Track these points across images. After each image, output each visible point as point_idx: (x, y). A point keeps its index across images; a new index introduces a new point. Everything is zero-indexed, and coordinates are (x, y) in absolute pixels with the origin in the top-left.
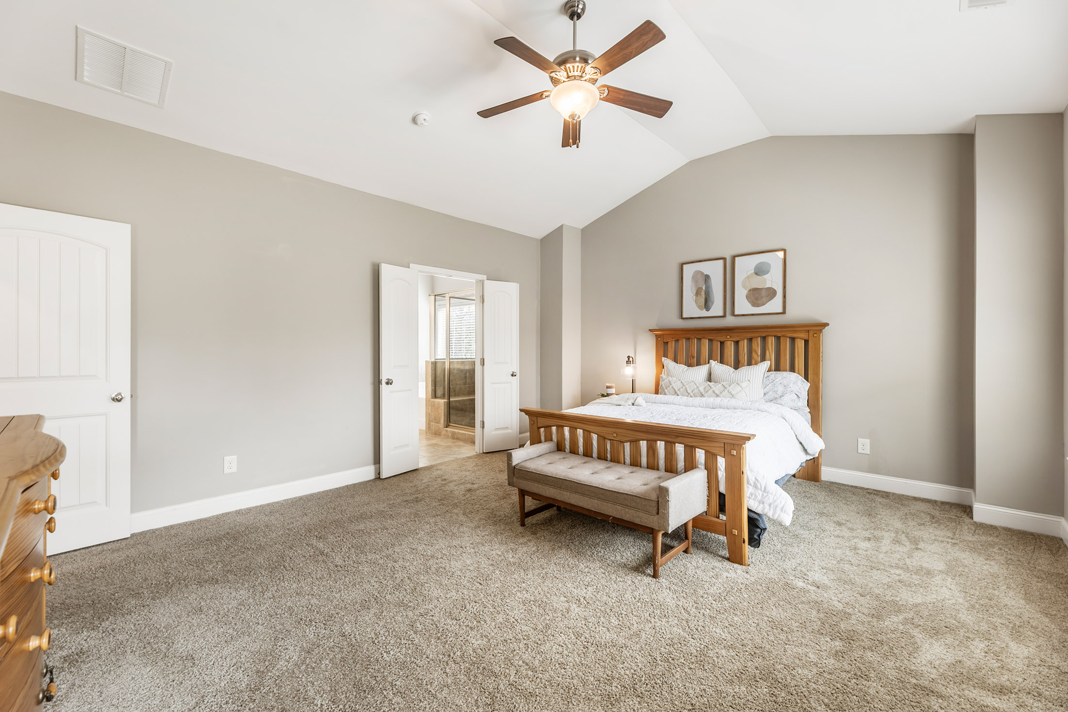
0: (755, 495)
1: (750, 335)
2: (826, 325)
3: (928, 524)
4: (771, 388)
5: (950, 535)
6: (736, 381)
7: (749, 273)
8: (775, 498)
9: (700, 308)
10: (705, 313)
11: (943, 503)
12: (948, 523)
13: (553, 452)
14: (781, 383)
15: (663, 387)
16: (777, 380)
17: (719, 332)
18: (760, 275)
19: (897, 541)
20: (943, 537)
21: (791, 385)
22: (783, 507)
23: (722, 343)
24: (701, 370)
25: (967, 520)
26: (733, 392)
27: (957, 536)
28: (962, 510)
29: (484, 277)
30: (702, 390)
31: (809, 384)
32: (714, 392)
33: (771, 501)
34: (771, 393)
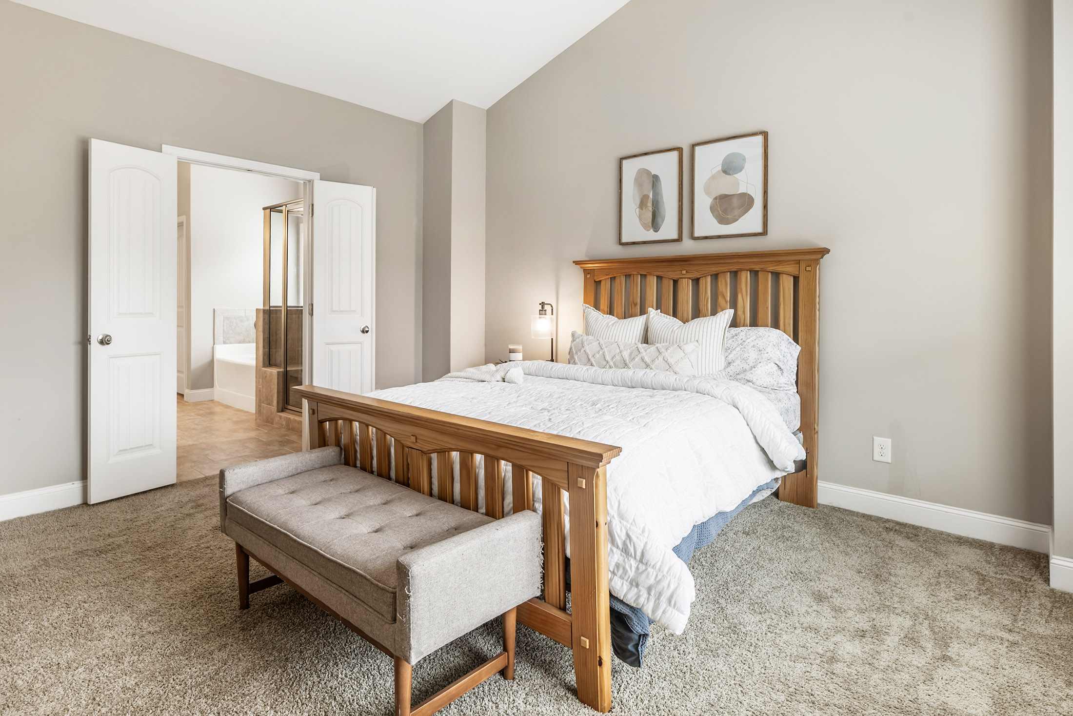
0: (624, 568)
1: (714, 269)
2: (825, 251)
3: (973, 595)
4: (739, 354)
5: (1007, 621)
6: (678, 341)
7: (714, 171)
8: (659, 577)
9: (645, 227)
10: (652, 236)
11: (1004, 549)
12: (1007, 594)
13: (330, 466)
14: (754, 346)
15: (573, 352)
16: (749, 341)
17: (671, 264)
18: (730, 175)
19: (911, 640)
20: (995, 627)
21: (769, 349)
22: (672, 596)
23: (675, 282)
24: (634, 323)
25: (1040, 586)
26: (670, 360)
27: (1021, 623)
28: (1033, 565)
29: (316, 176)
30: (627, 357)
31: (799, 348)
32: (643, 360)
33: (652, 581)
34: (738, 362)
